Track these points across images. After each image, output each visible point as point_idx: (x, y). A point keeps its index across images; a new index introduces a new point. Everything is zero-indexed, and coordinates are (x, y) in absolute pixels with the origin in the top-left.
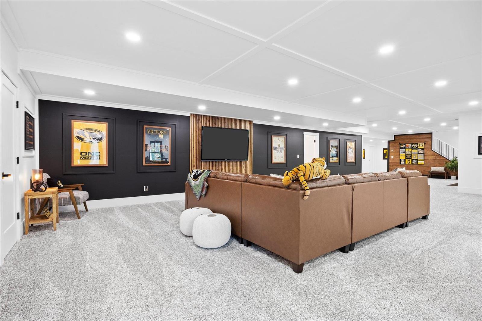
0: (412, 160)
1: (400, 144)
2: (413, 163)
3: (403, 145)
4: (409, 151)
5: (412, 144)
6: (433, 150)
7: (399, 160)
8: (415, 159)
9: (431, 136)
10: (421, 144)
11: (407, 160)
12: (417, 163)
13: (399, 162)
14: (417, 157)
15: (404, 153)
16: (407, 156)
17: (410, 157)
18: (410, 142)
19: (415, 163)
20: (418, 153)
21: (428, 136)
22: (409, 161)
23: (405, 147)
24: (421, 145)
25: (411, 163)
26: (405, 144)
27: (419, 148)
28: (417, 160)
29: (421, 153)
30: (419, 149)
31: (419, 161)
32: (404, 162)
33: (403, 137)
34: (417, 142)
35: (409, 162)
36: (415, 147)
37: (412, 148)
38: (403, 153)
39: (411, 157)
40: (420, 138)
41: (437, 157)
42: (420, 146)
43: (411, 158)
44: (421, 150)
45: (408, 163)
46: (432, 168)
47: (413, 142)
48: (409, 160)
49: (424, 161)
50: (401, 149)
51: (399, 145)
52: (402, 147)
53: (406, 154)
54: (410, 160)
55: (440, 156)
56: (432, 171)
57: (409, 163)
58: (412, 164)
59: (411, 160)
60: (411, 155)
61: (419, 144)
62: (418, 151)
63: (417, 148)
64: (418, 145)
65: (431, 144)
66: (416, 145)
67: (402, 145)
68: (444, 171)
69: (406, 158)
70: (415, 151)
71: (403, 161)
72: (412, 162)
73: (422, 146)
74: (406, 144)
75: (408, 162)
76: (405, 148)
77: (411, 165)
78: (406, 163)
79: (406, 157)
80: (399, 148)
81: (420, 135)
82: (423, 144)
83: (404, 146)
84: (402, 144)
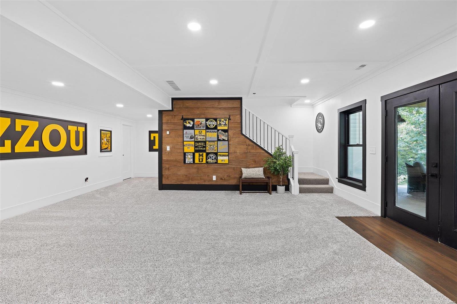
0: (208, 154)
1: (185, 120)
2: (209, 160)
4: (200, 134)
5: (207, 120)
6: (244, 133)
7: (182, 154)
8: (212, 151)
9: (240, 104)
10: (223, 120)
11: (197, 155)
12: (217, 160)
13: (183, 158)
14: (216, 149)
15: (191, 138)
16: (197, 147)
17: (204, 147)
18: (203, 116)
19: (212, 161)
20: (219, 140)
21: (236, 104)
22: (201, 157)
23: (193, 125)
24: (222, 123)
25: (204, 161)
26: (193, 120)
27: (219, 128)
28: (216, 154)
29: (224, 140)
30: (218, 130)
31: (220, 155)
32: (192, 160)
33: (190, 104)
34: (215, 117)
35: (202, 159)
36: (212, 127)
37: (207, 128)
38: (189, 140)
39: (205, 147)
40: (220, 108)
41: (250, 147)
42: (220, 124)
43: (205, 151)
44: (224, 133)
45: (199, 161)
46: (244, 170)
47: (209, 117)
48: (201, 154)
49: (228, 156)
50: (185, 131)
51: (182, 121)
52: (188, 125)
53: (195, 142)
54: (202, 154)
55: (255, 145)
56: (245, 178)
57: (202, 161)
58: (207, 162)
59: (205, 154)
60: (205, 144)
61: (220, 121)
62: (218, 136)
63: (216, 128)
64: (218, 123)
65: (240, 121)
66: (214, 123)
67: (187, 121)
68: (263, 176)
69: (196, 151)
70: (212, 135)
71: (189, 156)
72: (207, 159)
73: (225, 125)
74: (196, 120)
75: (199, 159)
76: (192, 128)
77: (206, 165)
78: (197, 161)
79: (195, 147)
80: (182, 127)
81: (222, 101)
82: (226, 120)
83: (192, 123)
84: (188, 119)
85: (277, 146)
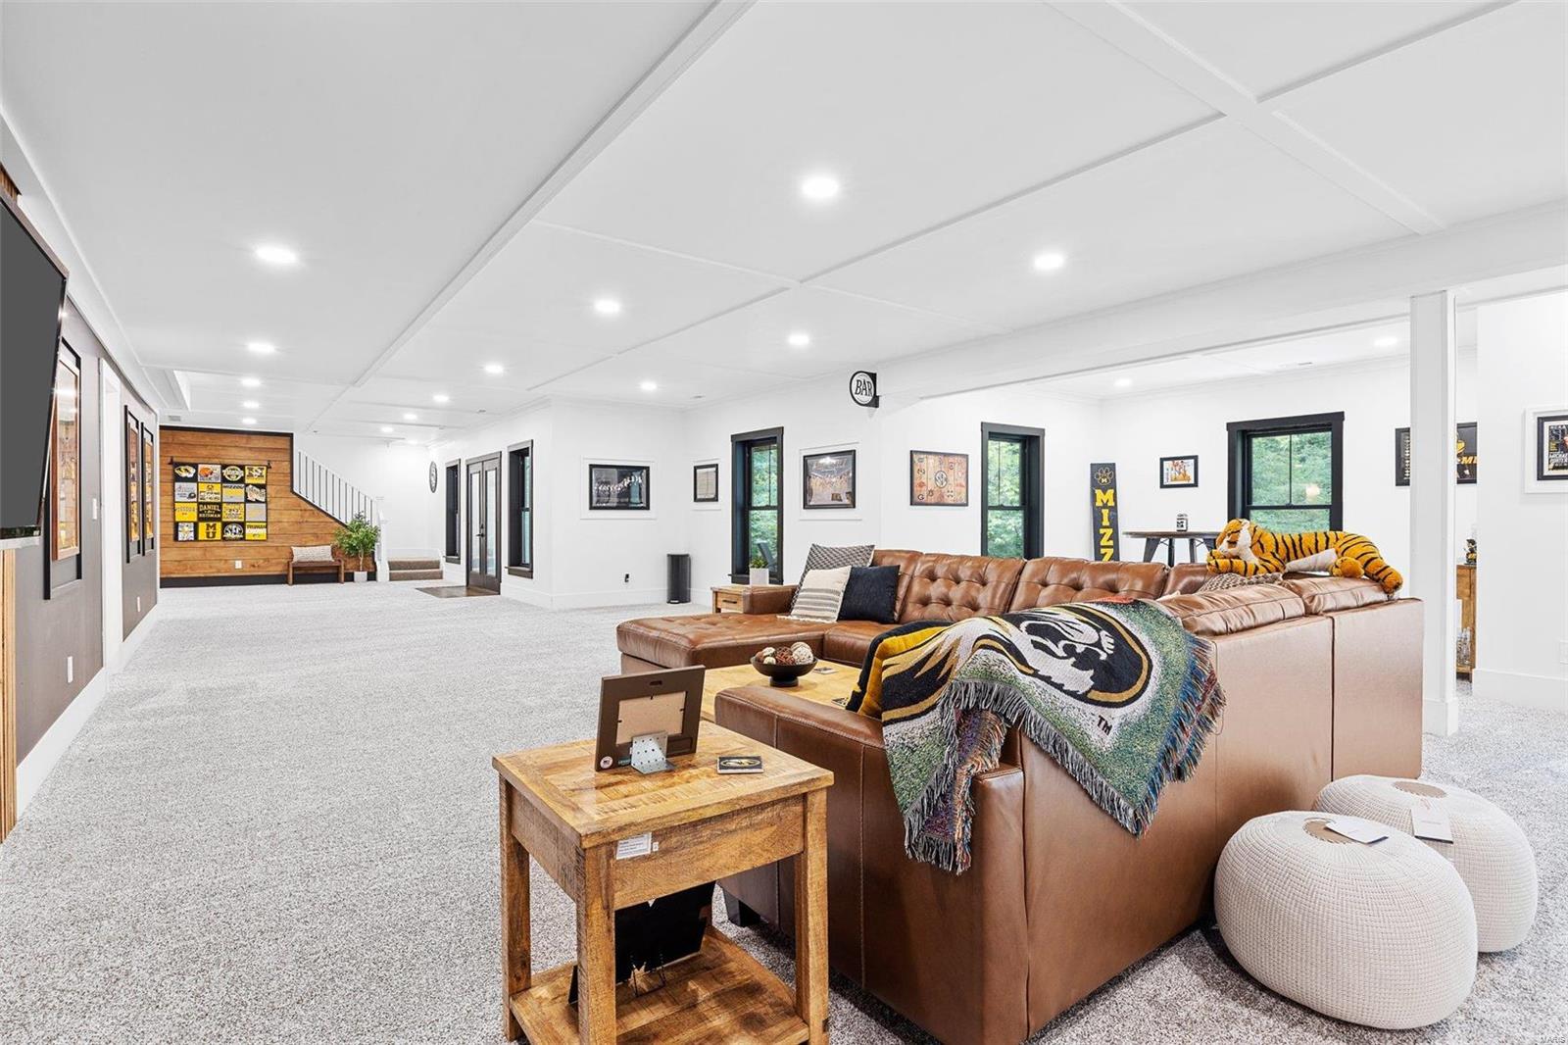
0: (225, 524)
1: (177, 465)
2: (228, 535)
3: (187, 467)
4: (210, 492)
5: (224, 467)
6: (296, 490)
7: (171, 525)
8: (235, 520)
9: (289, 444)
10: (255, 468)
11: (202, 526)
12: (244, 534)
13: (172, 531)
14: (242, 515)
15: (190, 497)
16: (203, 512)
17: (217, 512)
18: (217, 461)
19: (233, 536)
20: (247, 501)
21: (283, 443)
22: (211, 530)
23: (196, 475)
24: (254, 473)
25: (218, 536)
26: (195, 466)
27: (247, 481)
28: (242, 524)
29: (257, 501)
30: (247, 485)
31: (251, 527)
32: (192, 534)
33: (187, 437)
34: (240, 462)
35: (214, 533)
36: (234, 479)
37: (224, 480)
38: (186, 499)
39: (220, 513)
40: (250, 449)
41: (307, 514)
42: (251, 475)
43: (219, 519)
44: (258, 490)
45: (208, 537)
46: (296, 550)
47: (227, 462)
48: (211, 524)
49: (266, 527)
50: (177, 485)
51: (171, 467)
52: (184, 474)
53: (199, 503)
54: (214, 526)
55: (316, 511)
56: (299, 562)
57: (214, 536)
58: (224, 539)
59: (219, 525)
60: (221, 508)
61: (251, 469)
62: (246, 494)
63: (242, 480)
64: (247, 474)
65: (289, 471)
66: (240, 473)
67: (182, 468)
68: (331, 559)
69: (201, 520)
70: (235, 494)
71: (186, 529)
72: (223, 533)
73: (261, 476)
74: (200, 466)
75: (208, 533)
76: (194, 479)
77: (222, 544)
78: (202, 536)
79: (199, 512)
80: (170, 477)
81: (253, 437)
82: (262, 469)
83: (193, 471)
84: (184, 464)
85: (356, 512)
